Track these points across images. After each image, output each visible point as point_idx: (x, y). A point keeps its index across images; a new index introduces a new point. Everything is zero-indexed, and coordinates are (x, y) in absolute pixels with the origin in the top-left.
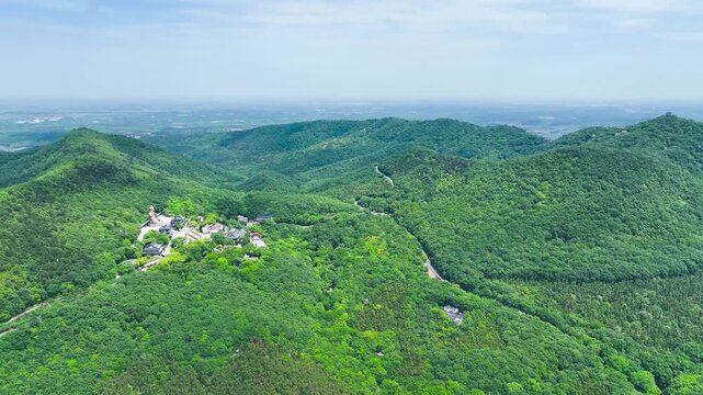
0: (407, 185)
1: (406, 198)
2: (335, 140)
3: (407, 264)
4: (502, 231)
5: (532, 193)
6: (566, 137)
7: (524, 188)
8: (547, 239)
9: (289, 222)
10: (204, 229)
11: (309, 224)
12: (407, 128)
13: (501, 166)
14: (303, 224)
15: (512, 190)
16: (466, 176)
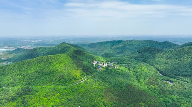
0: (147, 55)
1: (148, 58)
2: (119, 45)
3: (154, 72)
4: (177, 65)
5: (183, 57)
6: (185, 44)
7: (180, 56)
8: (189, 67)
9: (121, 63)
10: (104, 64)
11: (126, 64)
12: (138, 42)
13: (173, 51)
14: (124, 64)
15: (177, 56)
16: (163, 53)
